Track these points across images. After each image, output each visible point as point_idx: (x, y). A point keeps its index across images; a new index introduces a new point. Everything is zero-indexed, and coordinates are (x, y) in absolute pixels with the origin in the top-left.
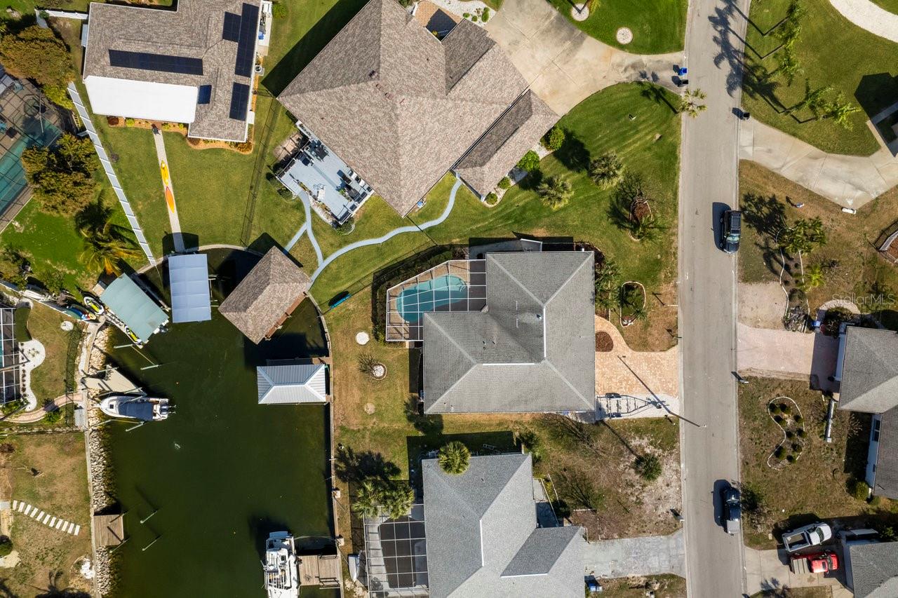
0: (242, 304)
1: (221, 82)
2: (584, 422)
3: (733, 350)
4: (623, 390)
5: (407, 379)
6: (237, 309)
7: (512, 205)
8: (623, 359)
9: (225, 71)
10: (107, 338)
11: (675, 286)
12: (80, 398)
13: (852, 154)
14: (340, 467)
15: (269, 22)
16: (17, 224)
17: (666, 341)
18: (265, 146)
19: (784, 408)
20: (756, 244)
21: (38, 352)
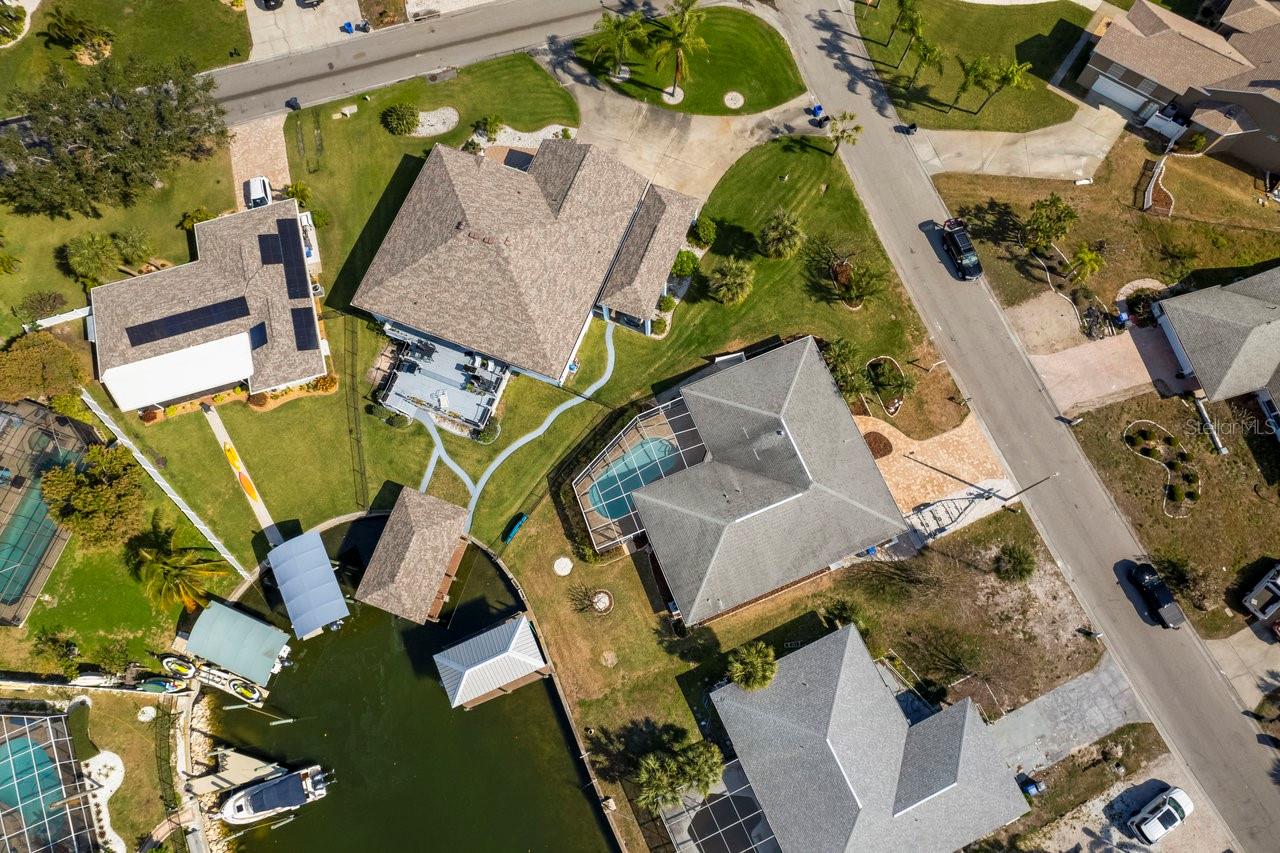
0: (386, 576)
1: (274, 314)
2: (902, 558)
3: (1042, 390)
4: (932, 494)
5: (644, 596)
6: (381, 585)
7: (687, 327)
8: (911, 456)
9: (276, 299)
10: (208, 713)
11: (931, 343)
12: (190, 815)
13: (1052, 124)
14: (600, 763)
15: (312, 235)
16: (47, 597)
17: (954, 413)
18: (353, 376)
19: (1145, 434)
20: (999, 258)
21: (112, 769)
